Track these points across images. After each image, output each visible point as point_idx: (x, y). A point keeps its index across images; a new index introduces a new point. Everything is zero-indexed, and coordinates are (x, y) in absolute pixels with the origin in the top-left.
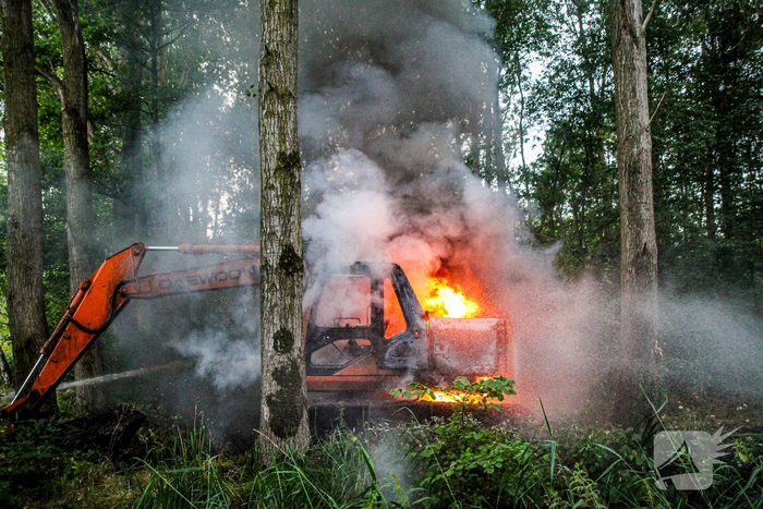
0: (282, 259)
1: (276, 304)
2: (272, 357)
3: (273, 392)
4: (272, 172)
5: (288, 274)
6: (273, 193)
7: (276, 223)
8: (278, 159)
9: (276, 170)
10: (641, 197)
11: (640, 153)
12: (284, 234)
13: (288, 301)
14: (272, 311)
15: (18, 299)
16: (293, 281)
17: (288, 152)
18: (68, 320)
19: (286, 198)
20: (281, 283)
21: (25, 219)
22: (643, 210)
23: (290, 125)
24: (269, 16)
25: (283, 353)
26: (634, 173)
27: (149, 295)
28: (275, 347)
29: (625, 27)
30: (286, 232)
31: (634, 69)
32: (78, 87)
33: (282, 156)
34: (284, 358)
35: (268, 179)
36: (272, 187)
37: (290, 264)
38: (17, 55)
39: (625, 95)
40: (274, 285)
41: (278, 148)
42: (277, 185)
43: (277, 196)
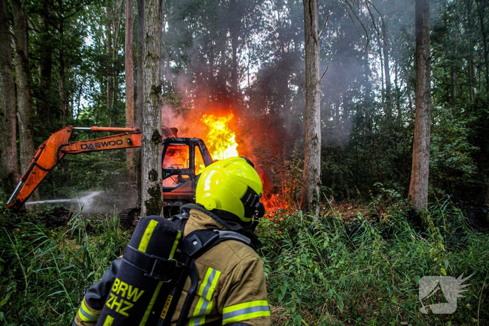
0: (153, 136)
1: (150, 158)
2: (148, 183)
3: (148, 199)
4: (148, 95)
5: (156, 144)
6: (149, 105)
7: (150, 119)
8: (152, 89)
9: (151, 94)
11: (315, 93)
12: (154, 124)
13: (156, 156)
14: (148, 161)
16: (158, 147)
17: (157, 86)
18: (34, 164)
19: (155, 107)
20: (153, 148)
23: (158, 73)
24: (148, 18)
25: (153, 181)
27: (76, 152)
28: (149, 178)
29: (311, 35)
30: (155, 124)
31: (314, 54)
32: (24, 39)
33: (153, 87)
34: (153, 183)
35: (146, 98)
36: (149, 102)
39: (310, 66)
40: (149, 149)
41: (152, 83)
42: (151, 101)
43: (151, 106)
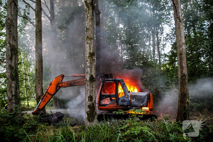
0: (90, 78)
1: (89, 89)
2: (88, 102)
3: (88, 111)
4: (88, 57)
5: (91, 82)
6: (88, 62)
7: (89, 69)
8: (89, 54)
9: (89, 57)
10: (183, 61)
11: (182, 50)
12: (90, 72)
13: (91, 89)
14: (88, 91)
15: (37, 87)
16: (93, 84)
17: (91, 52)
18: (47, 92)
19: (91, 63)
20: (90, 84)
21: (39, 69)
22: (183, 64)
24: (87, 20)
25: (90, 101)
26: (181, 55)
27: (64, 86)
28: (88, 100)
29: (177, 18)
31: (180, 28)
33: (90, 53)
34: (90, 103)
35: (87, 59)
36: (88, 61)
37: (92, 79)
38: (38, 33)
39: (178, 35)
40: (88, 85)
41: (89, 51)
42: (89, 60)
43: (89, 63)
